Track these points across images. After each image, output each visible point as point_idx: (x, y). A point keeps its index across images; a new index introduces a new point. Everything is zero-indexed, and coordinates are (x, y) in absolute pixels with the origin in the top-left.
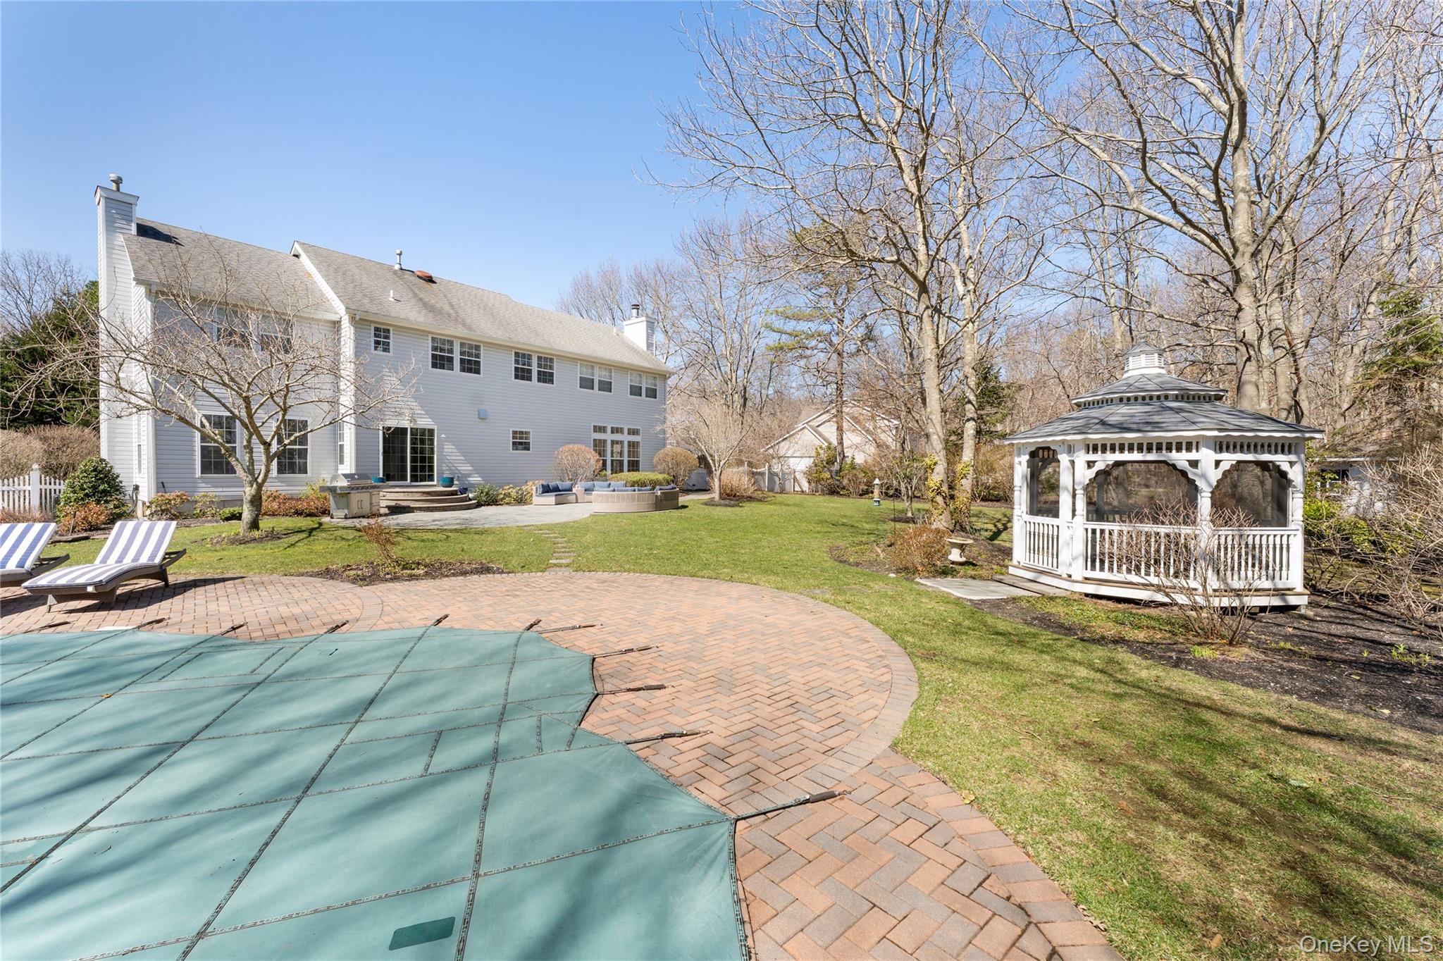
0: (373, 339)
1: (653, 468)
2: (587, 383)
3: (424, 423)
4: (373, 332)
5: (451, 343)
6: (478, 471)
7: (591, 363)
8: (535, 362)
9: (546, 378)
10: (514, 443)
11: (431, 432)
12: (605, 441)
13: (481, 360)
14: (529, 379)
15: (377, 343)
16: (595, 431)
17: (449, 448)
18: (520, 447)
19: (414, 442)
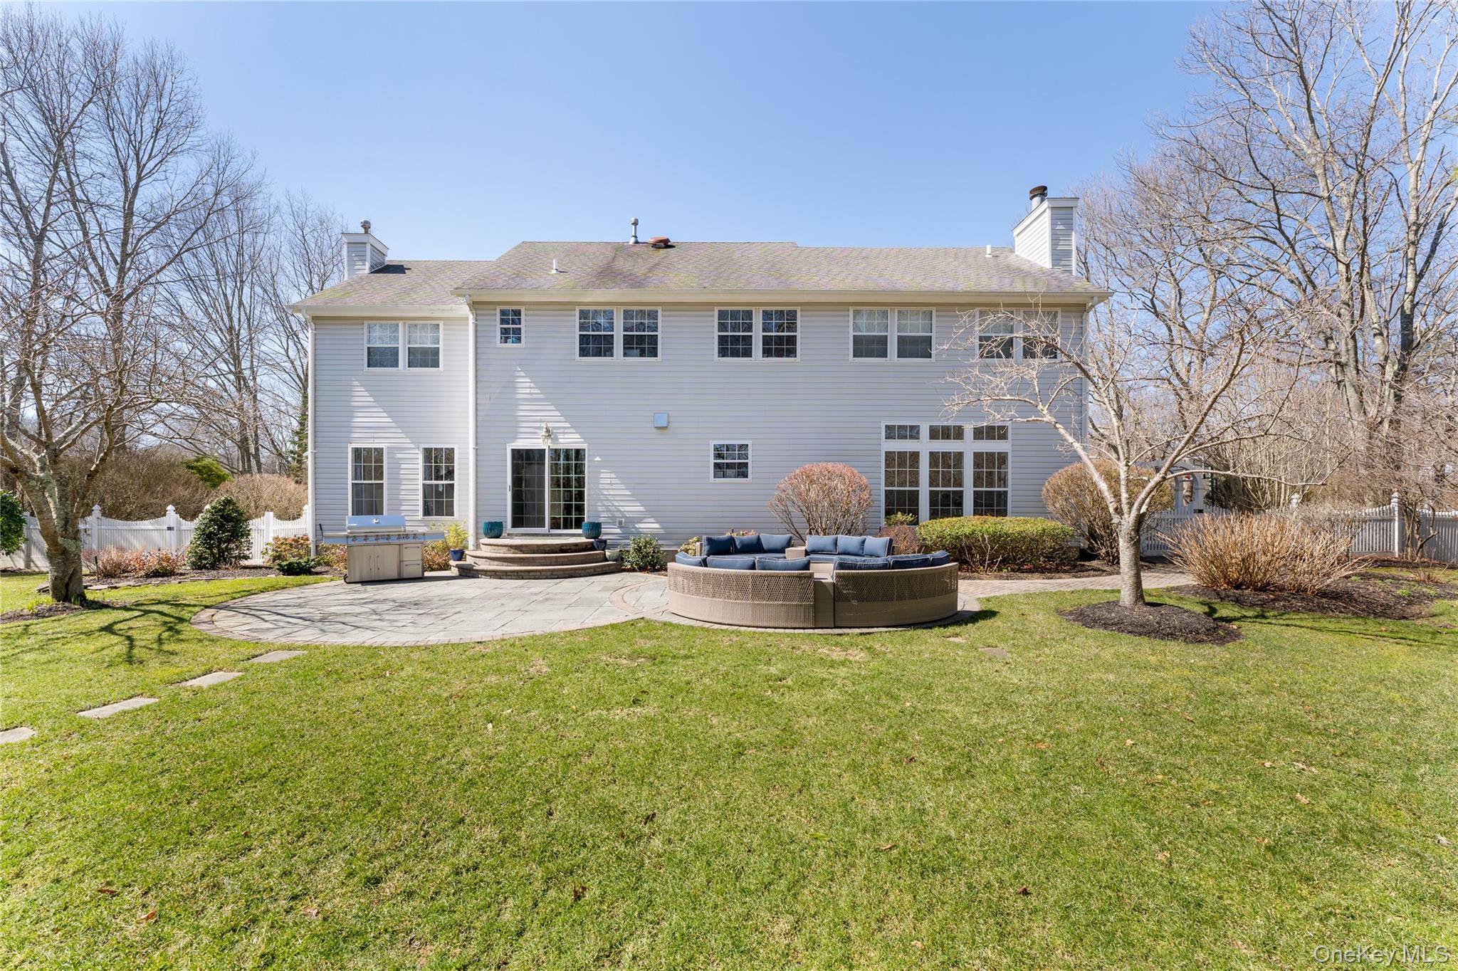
0: (499, 326)
1: (1041, 510)
2: (869, 347)
3: (569, 441)
4: (498, 317)
5: (609, 315)
6: (652, 513)
7: (880, 306)
8: (758, 322)
9: (781, 346)
10: (717, 466)
11: (579, 453)
12: (915, 456)
13: (659, 333)
14: (747, 353)
15: (505, 332)
16: (889, 436)
17: (606, 477)
18: (729, 472)
19: (555, 468)
